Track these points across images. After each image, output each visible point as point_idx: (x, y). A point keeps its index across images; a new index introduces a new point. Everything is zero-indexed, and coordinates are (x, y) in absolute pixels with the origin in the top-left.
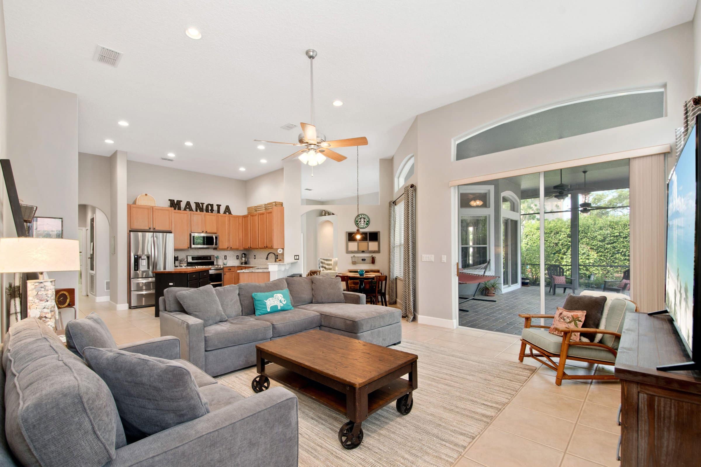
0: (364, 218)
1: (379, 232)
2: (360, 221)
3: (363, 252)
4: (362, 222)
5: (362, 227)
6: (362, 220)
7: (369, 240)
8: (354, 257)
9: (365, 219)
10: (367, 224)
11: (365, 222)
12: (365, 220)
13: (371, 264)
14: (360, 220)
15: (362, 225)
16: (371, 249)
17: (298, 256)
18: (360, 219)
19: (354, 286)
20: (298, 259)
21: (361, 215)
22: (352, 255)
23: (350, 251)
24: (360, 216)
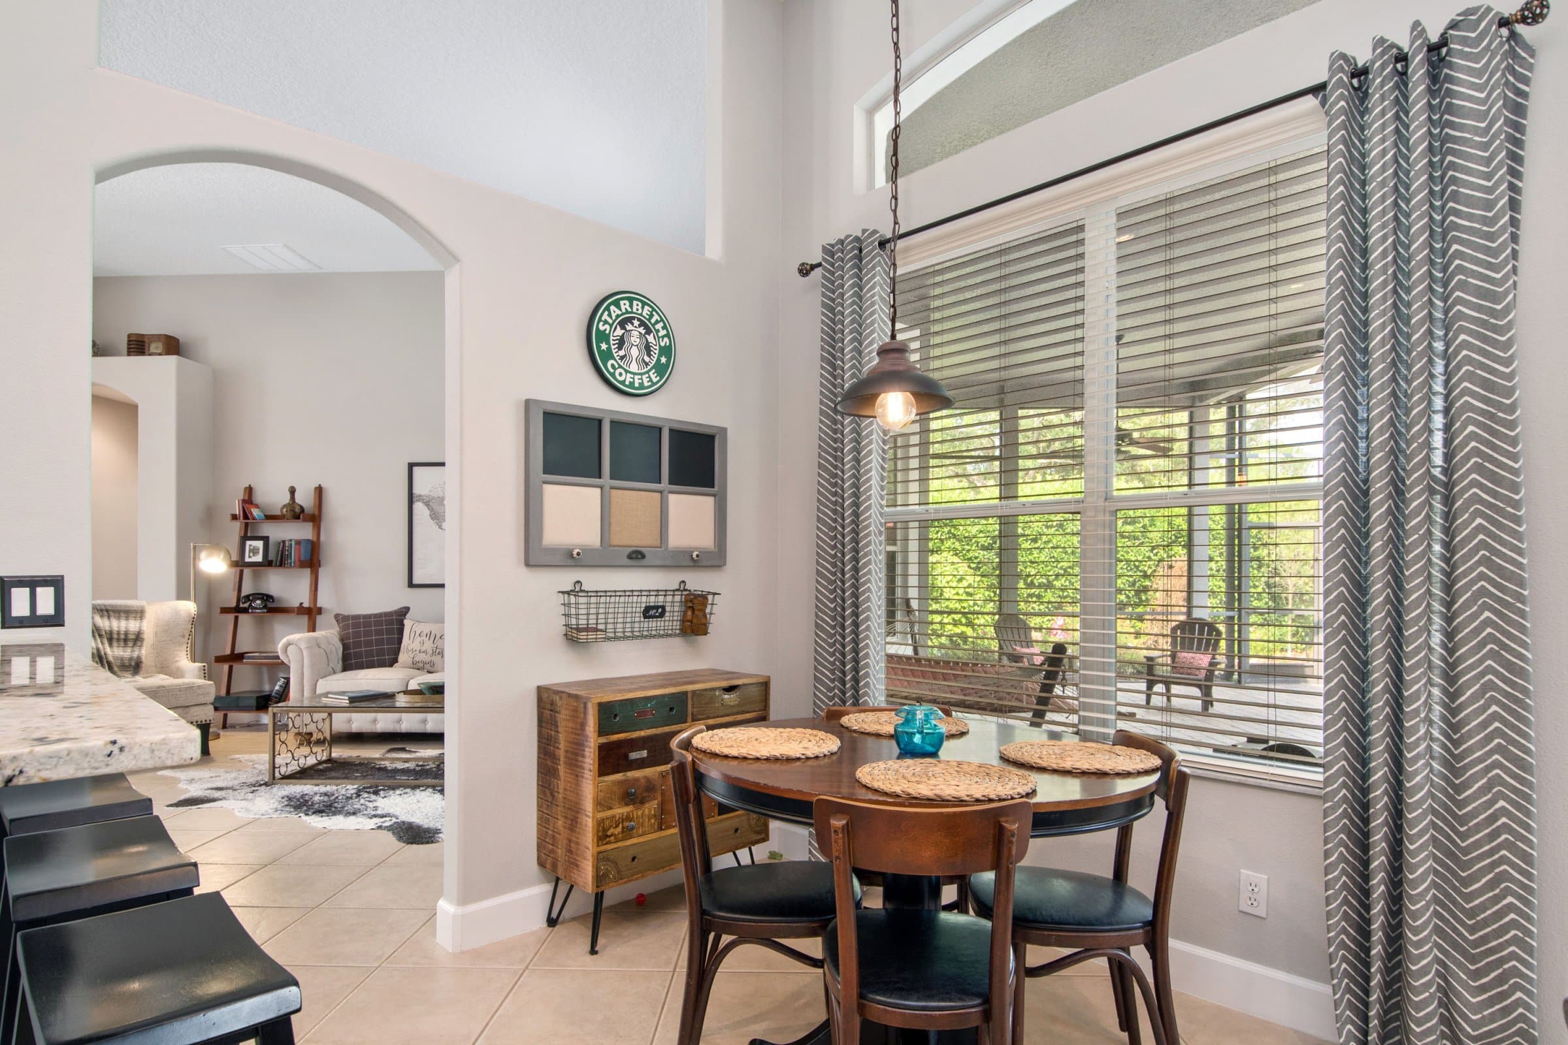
0: (642, 324)
1: (724, 431)
2: (621, 343)
3: (637, 557)
4: (635, 352)
5: (632, 385)
6: (635, 333)
7: (671, 483)
8: (577, 590)
9: (649, 332)
10: (661, 369)
11: (648, 348)
12: (650, 338)
13: (677, 642)
14: (619, 332)
15: (634, 367)
16: (678, 538)
17: (57, 583)
18: (622, 324)
19: (628, 818)
20: (56, 620)
21: (631, 300)
22: (566, 579)
23: (553, 551)
24: (624, 305)
